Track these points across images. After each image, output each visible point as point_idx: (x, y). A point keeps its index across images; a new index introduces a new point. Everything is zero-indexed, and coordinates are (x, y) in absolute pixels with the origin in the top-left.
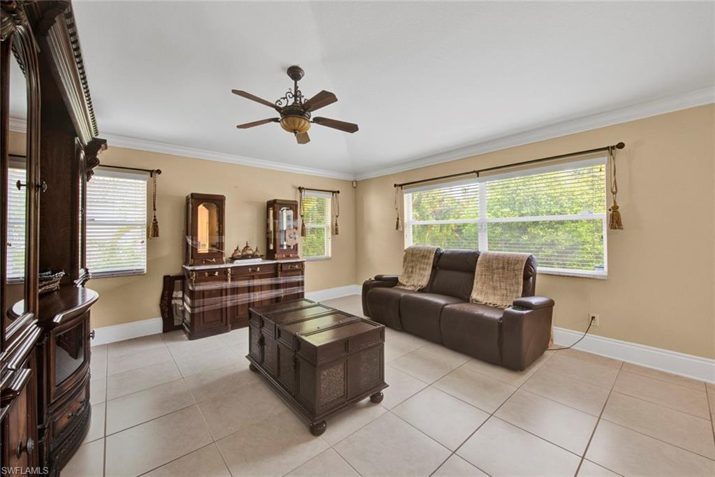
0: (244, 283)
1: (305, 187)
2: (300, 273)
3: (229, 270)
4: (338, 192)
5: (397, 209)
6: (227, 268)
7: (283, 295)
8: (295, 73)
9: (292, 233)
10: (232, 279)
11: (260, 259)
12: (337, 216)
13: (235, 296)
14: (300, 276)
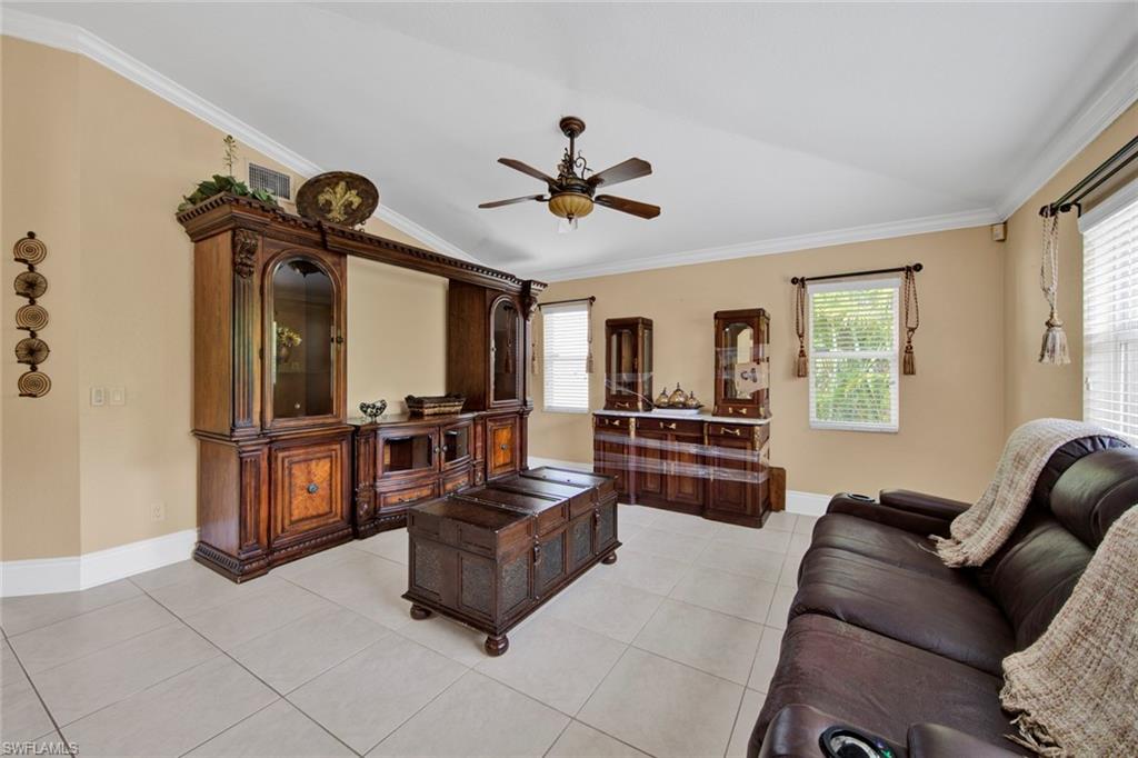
0: (652, 443)
1: (807, 277)
2: (749, 444)
3: (633, 420)
4: (918, 267)
5: (1046, 291)
6: (629, 418)
7: (712, 478)
8: (571, 127)
9: (749, 370)
10: (638, 434)
11: (695, 411)
12: (912, 330)
13: (643, 458)
14: (749, 451)
